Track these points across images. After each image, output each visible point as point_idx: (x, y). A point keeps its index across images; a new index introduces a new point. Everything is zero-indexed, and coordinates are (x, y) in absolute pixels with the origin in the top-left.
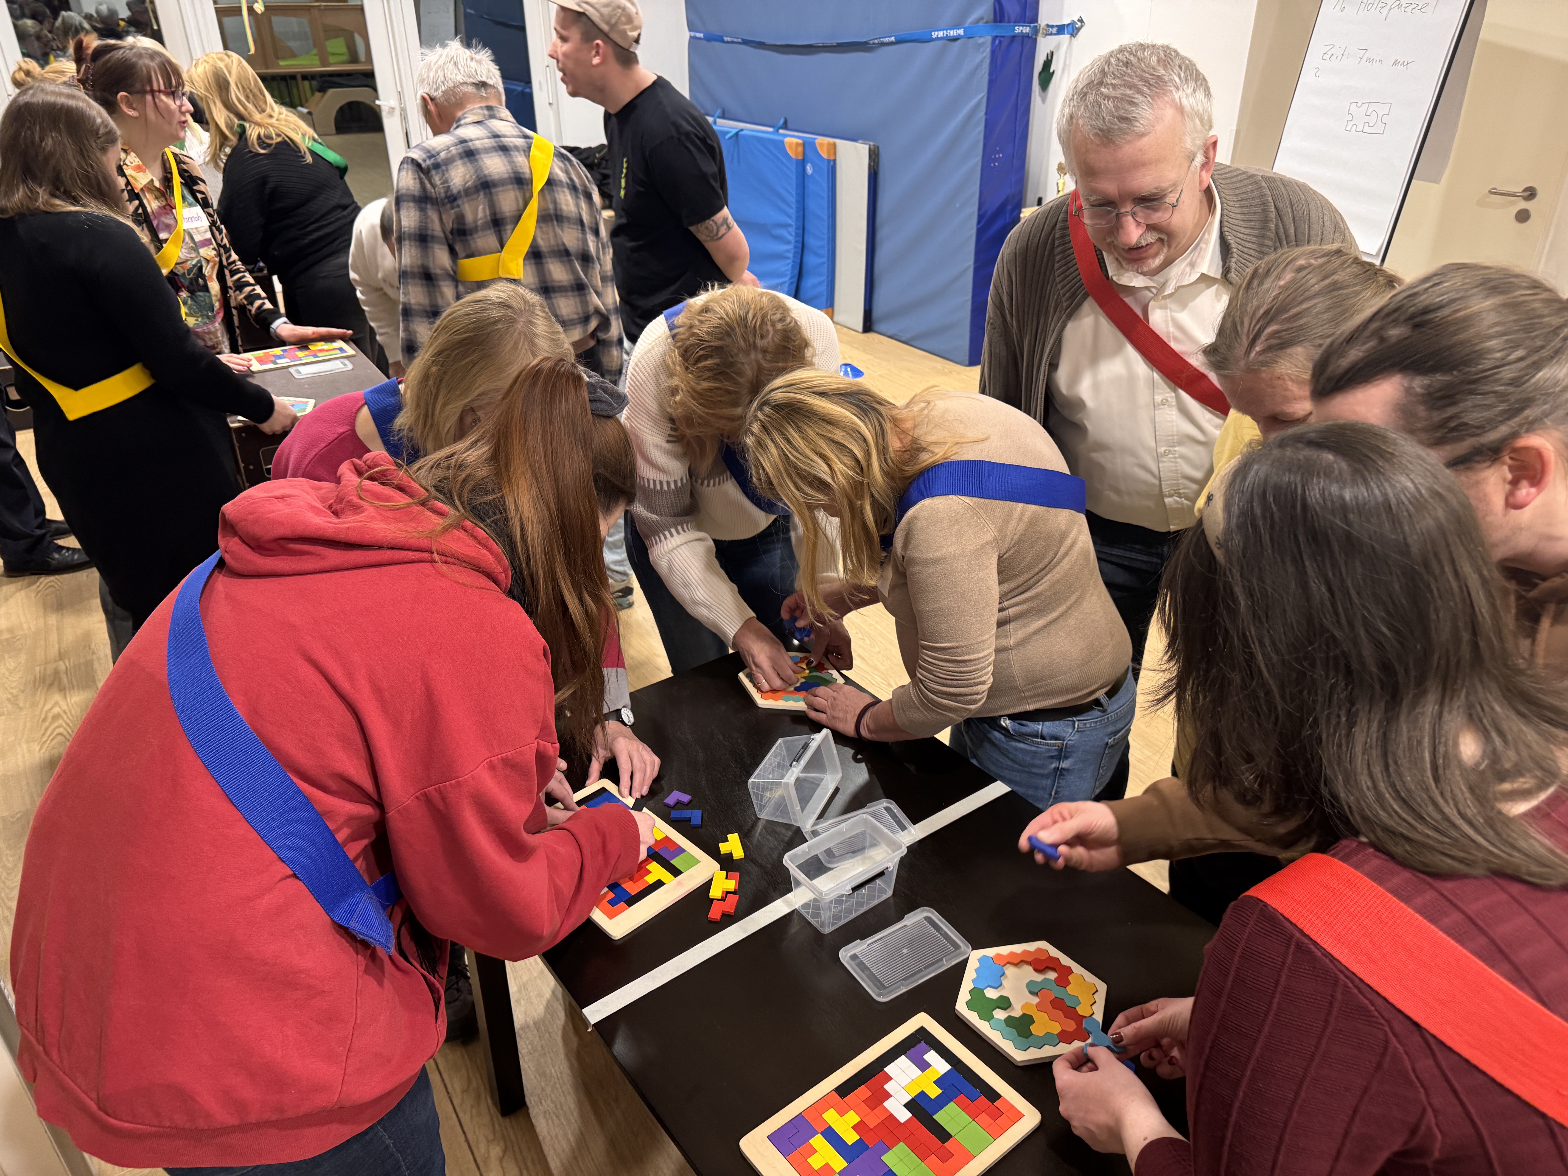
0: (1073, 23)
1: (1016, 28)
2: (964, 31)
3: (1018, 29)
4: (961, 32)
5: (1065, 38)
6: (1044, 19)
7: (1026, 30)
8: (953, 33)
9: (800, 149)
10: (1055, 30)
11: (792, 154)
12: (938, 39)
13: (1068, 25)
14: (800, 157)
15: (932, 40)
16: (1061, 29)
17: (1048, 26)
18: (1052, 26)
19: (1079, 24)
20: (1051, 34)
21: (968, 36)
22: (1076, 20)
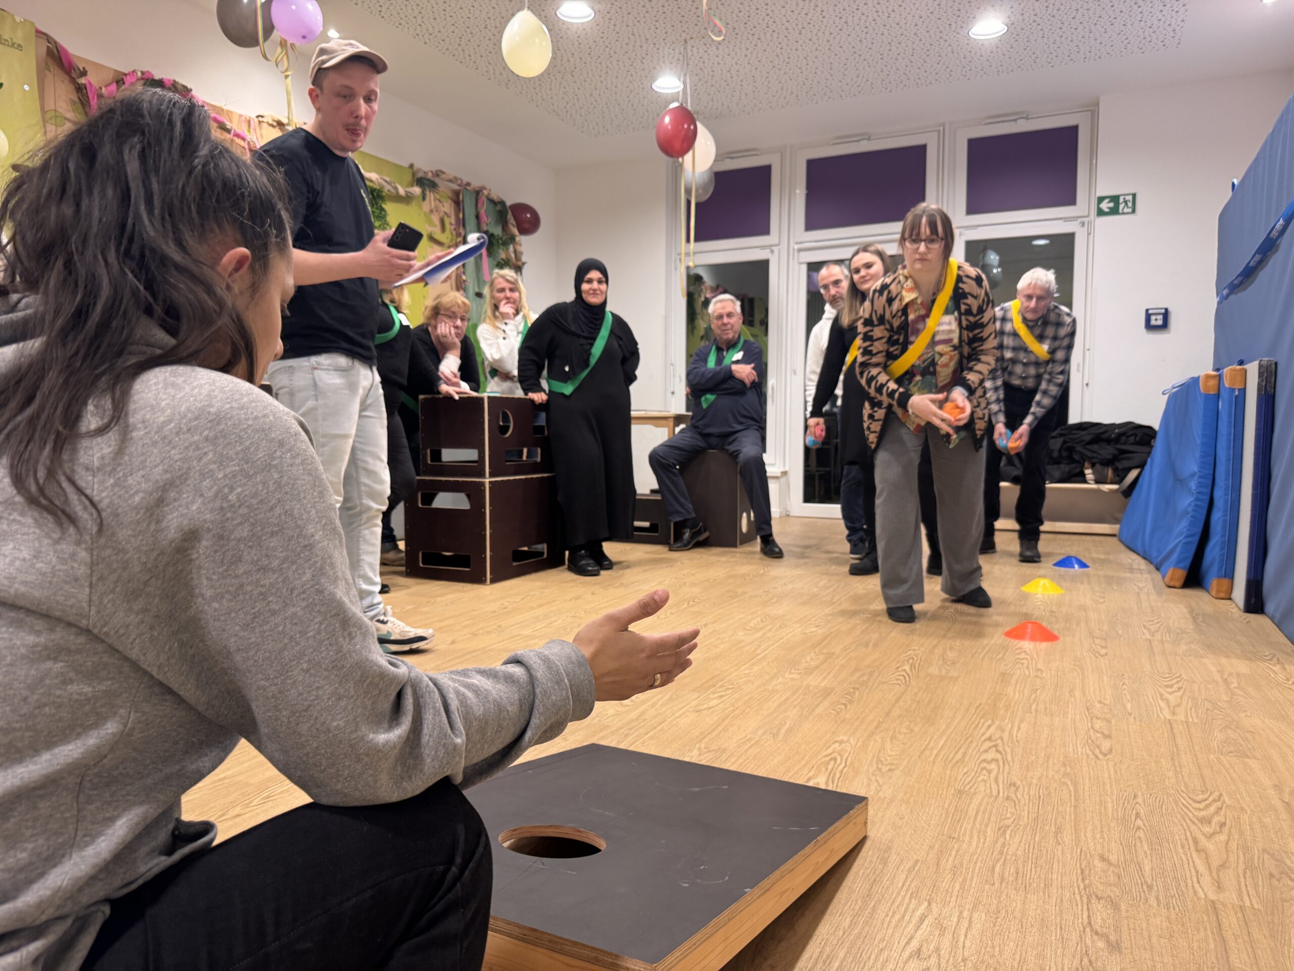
9: (1213, 382)
11: (1202, 388)
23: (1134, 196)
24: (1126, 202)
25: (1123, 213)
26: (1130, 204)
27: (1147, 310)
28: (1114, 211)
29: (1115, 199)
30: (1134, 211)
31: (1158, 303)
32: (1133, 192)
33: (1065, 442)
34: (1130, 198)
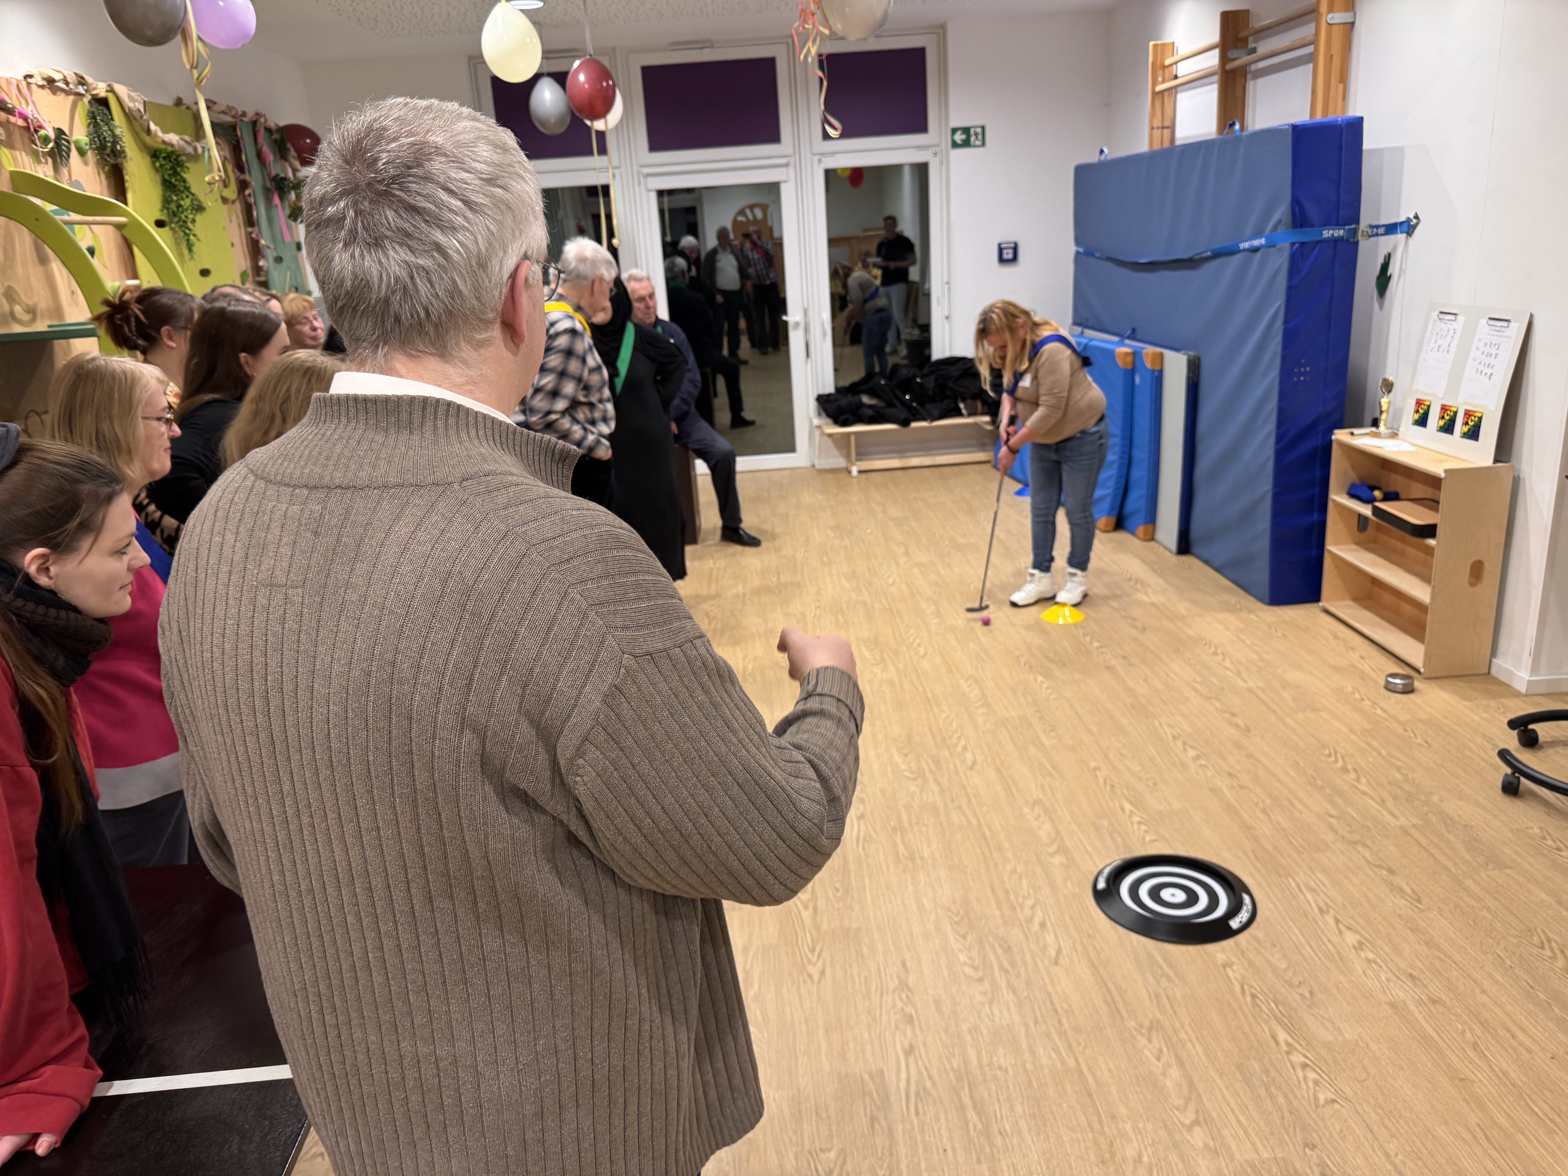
0: (1409, 220)
1: (1324, 232)
2: (1266, 240)
3: (1327, 234)
4: (1263, 241)
5: (1401, 237)
6: (1366, 219)
7: (1339, 233)
8: (1256, 243)
9: (1129, 359)
10: (1381, 230)
11: (1120, 363)
12: (1245, 250)
13: (1402, 223)
14: (1129, 367)
15: (1239, 251)
16: (1391, 229)
17: (1371, 227)
18: (1378, 227)
19: (1415, 221)
20: (1377, 235)
21: (1270, 245)
22: (1412, 217)
23: (983, 128)
24: (976, 134)
25: (975, 146)
26: (980, 137)
27: (1000, 245)
28: (966, 143)
29: (966, 130)
30: (983, 144)
31: (1008, 237)
32: (981, 123)
33: (936, 379)
34: (979, 130)
